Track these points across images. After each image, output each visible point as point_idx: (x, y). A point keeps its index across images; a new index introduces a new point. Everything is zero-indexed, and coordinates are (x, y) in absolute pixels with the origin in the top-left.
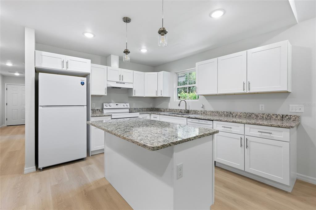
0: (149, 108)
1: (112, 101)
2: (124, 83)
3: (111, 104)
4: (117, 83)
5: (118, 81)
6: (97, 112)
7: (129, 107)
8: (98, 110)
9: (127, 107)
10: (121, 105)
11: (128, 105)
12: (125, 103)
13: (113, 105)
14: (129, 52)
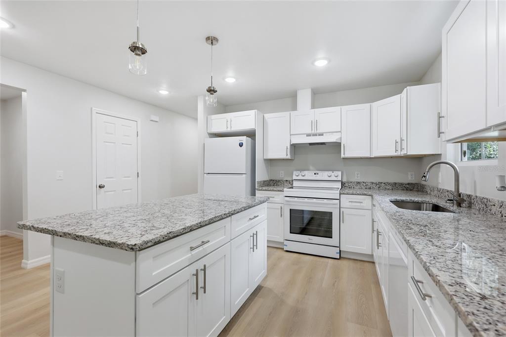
0: (402, 184)
1: (311, 168)
2: (321, 135)
3: (306, 173)
4: (308, 135)
5: (309, 132)
6: (286, 184)
7: (339, 178)
8: (287, 181)
9: (335, 179)
10: (324, 175)
11: (337, 175)
12: (333, 171)
13: (309, 175)
14: (215, 91)
